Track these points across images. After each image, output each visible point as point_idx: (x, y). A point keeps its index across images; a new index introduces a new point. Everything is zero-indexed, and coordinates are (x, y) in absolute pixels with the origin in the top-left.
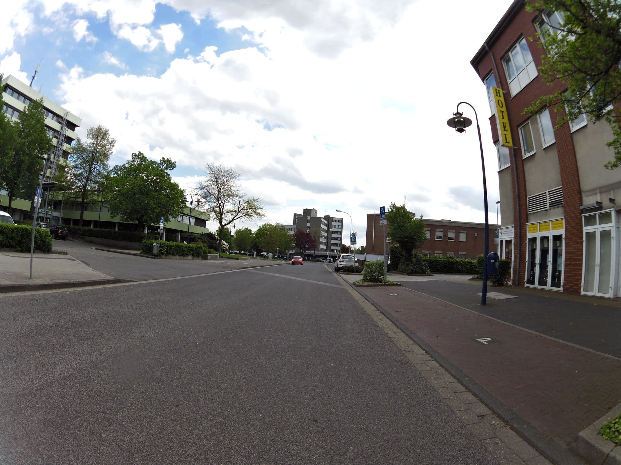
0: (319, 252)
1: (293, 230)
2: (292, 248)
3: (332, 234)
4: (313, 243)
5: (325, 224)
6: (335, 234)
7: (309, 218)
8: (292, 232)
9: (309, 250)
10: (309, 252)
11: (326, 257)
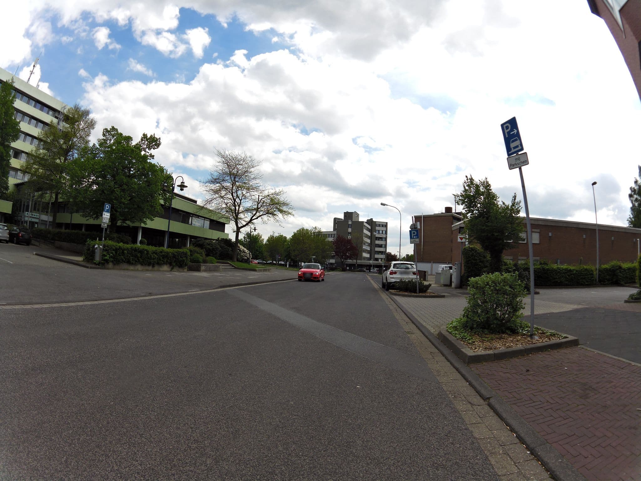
0: (362, 261)
1: (333, 236)
2: (333, 257)
3: (376, 240)
4: (355, 252)
5: (368, 229)
6: (379, 240)
7: (350, 223)
8: (331, 239)
9: (350, 259)
10: (351, 261)
11: (369, 267)
